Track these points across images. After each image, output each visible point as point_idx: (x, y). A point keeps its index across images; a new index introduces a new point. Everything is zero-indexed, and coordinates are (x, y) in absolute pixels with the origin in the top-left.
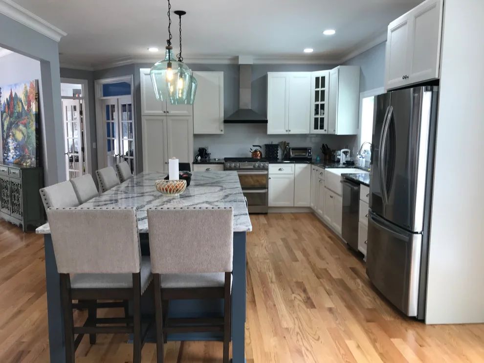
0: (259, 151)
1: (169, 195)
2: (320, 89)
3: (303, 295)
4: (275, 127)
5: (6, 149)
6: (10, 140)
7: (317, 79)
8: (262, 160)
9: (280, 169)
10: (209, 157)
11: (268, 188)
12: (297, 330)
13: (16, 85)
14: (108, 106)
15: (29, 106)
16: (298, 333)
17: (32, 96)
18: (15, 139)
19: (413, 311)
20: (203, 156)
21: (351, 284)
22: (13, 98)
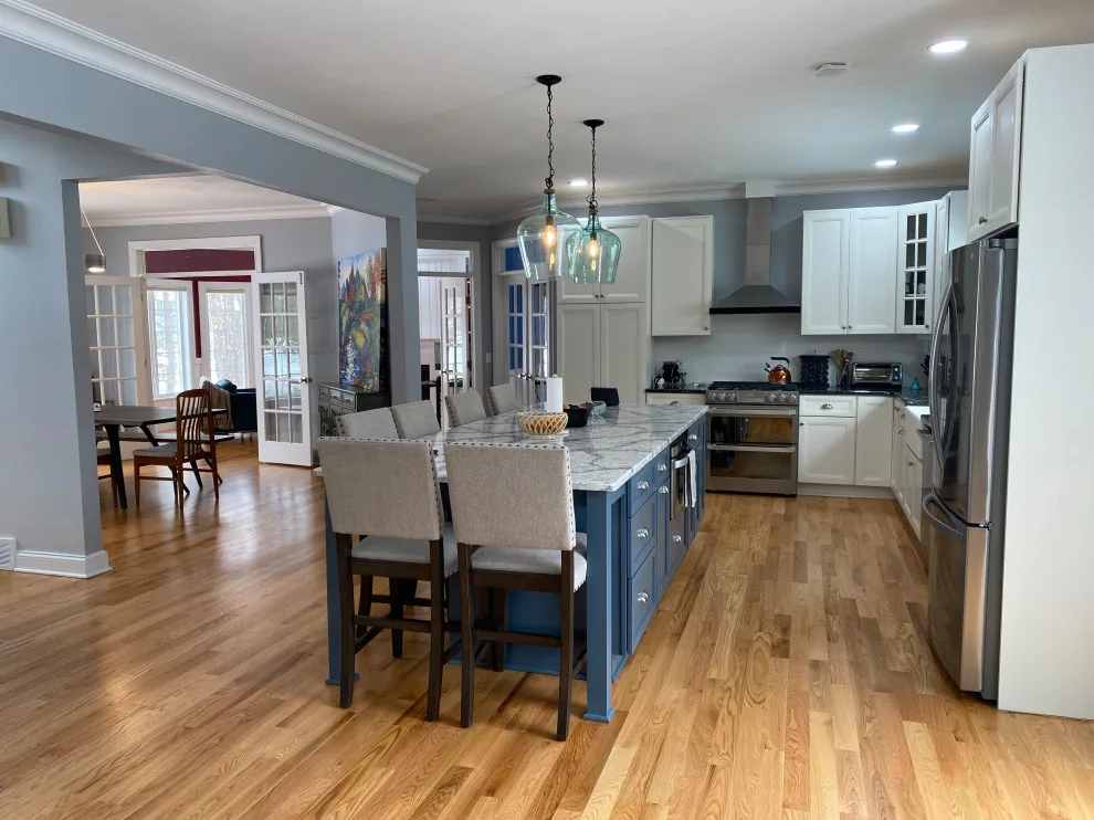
0: (784, 369)
2: (916, 241)
3: (778, 636)
4: (820, 318)
5: (344, 363)
6: (348, 348)
7: (911, 219)
8: (789, 387)
9: (824, 407)
10: (683, 381)
11: (796, 444)
12: (731, 684)
13: (358, 257)
14: (512, 288)
15: (374, 291)
16: (730, 689)
17: (378, 275)
18: (355, 347)
19: (972, 679)
20: (670, 378)
21: (889, 630)
22: (354, 280)
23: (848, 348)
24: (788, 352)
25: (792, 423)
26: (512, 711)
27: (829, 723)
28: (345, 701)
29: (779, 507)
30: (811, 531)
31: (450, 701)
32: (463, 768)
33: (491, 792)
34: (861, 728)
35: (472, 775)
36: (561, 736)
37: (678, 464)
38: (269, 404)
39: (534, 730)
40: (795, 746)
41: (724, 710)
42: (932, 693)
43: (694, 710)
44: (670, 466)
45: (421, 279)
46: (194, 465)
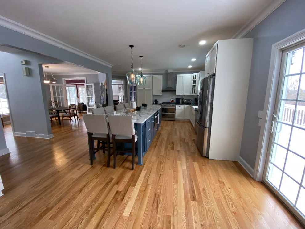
0: (173, 100)
1: (131, 113)
2: (194, 80)
3: (172, 146)
4: (179, 92)
5: (101, 99)
7: (194, 76)
8: (174, 103)
9: (180, 107)
10: (158, 102)
11: (175, 113)
12: (164, 156)
13: (102, 81)
14: (130, 87)
15: (105, 87)
16: (164, 157)
17: (105, 84)
18: (102, 97)
19: (205, 154)
20: (156, 102)
21: (190, 144)
22: (102, 85)
23: (183, 97)
24: (174, 98)
25: (175, 109)
26: (124, 164)
27: (181, 163)
28: (92, 164)
29: (172, 122)
30: (177, 126)
31: (112, 163)
32: (112, 178)
33: (117, 183)
34: (186, 164)
35: (114, 179)
36: (132, 169)
37: (156, 117)
38: (89, 106)
39: (128, 168)
40: (175, 169)
41: (163, 162)
42: (198, 156)
43: (157, 162)
44: (154, 117)
45: (113, 85)
46: (74, 117)
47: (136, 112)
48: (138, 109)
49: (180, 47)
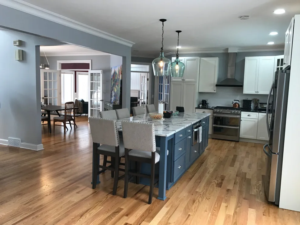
0: (238, 104)
1: (155, 120)
2: (280, 67)
4: (249, 88)
5: (111, 96)
6: (113, 92)
7: (278, 60)
9: (249, 115)
10: (207, 106)
11: (240, 126)
12: (202, 193)
13: (116, 67)
15: (119, 76)
16: (201, 195)
17: (120, 72)
18: (114, 92)
20: (204, 105)
21: (254, 182)
22: (115, 73)
23: (258, 98)
24: (239, 99)
25: (239, 120)
26: (138, 195)
27: (227, 207)
28: (94, 188)
29: (232, 144)
31: (121, 191)
32: (121, 208)
33: (127, 215)
34: (236, 209)
35: (123, 210)
36: (149, 203)
37: (195, 130)
38: (92, 107)
39: (143, 201)
40: (214, 212)
41: (197, 200)
42: (260, 201)
43: (189, 200)
44: (193, 131)
45: (132, 73)
46: (70, 122)
47: (163, 119)
48: (167, 115)
49: (241, 19)
